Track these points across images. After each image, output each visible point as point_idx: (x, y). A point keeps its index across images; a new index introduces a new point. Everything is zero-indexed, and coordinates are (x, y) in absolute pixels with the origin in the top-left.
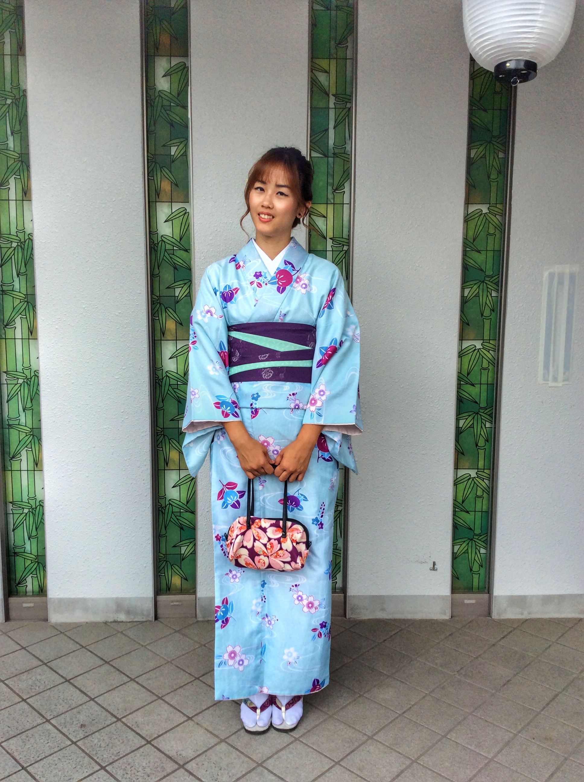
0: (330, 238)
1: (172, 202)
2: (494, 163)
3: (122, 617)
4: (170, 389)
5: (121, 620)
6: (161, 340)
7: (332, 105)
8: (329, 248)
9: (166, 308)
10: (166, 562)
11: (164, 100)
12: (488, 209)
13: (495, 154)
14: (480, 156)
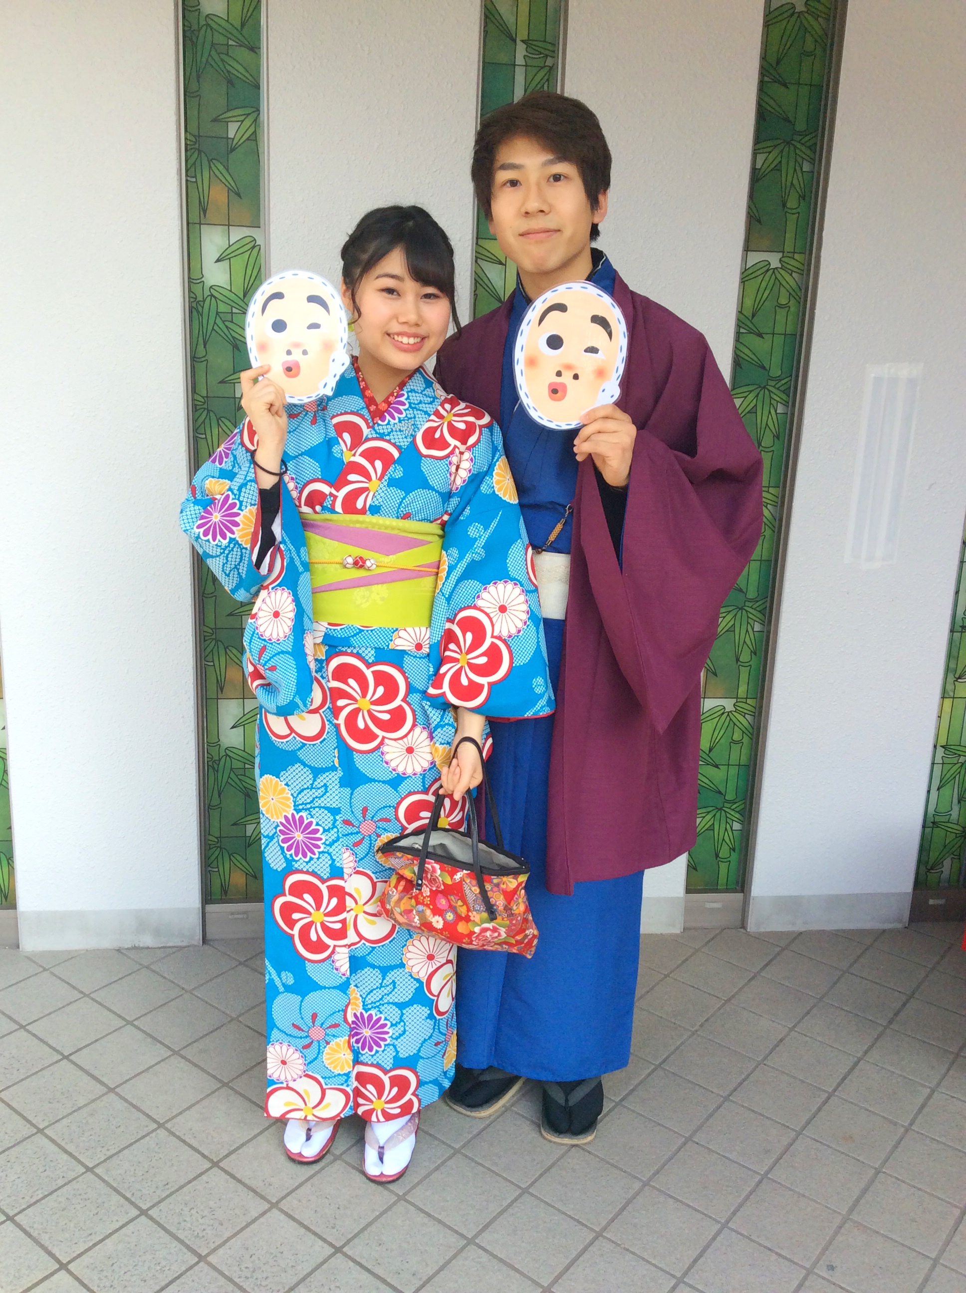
1: (229, 225)
2: (795, 182)
3: (147, 940)
5: (146, 945)
7: (520, 60)
9: (218, 419)
10: (221, 849)
11: (216, 33)
12: (780, 260)
13: (797, 164)
14: (773, 166)
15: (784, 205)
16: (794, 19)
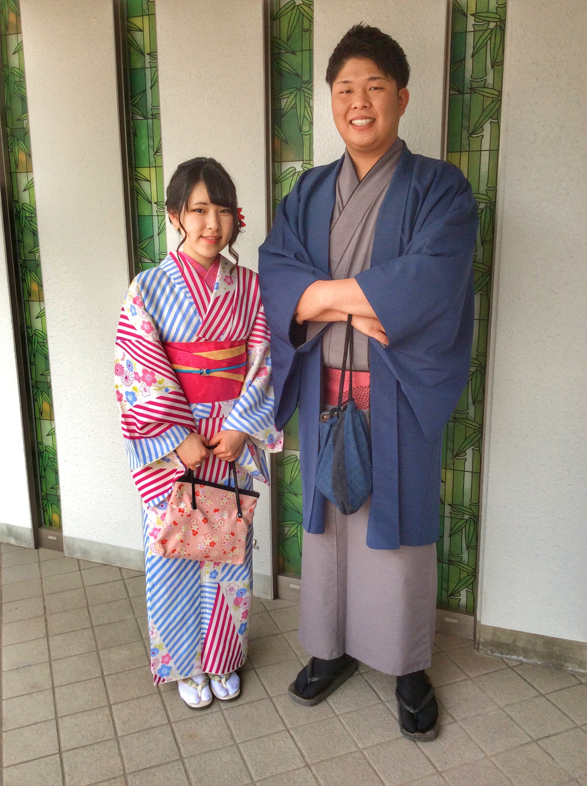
0: (155, 203)
1: (27, 172)
2: (306, 114)
3: (13, 541)
4: (39, 346)
5: (11, 544)
6: (29, 301)
7: (148, 65)
8: (155, 213)
9: (30, 271)
10: (48, 500)
11: (15, 76)
12: (302, 166)
13: (306, 102)
14: (291, 106)
15: (301, 130)
16: (295, 11)
